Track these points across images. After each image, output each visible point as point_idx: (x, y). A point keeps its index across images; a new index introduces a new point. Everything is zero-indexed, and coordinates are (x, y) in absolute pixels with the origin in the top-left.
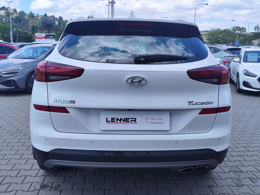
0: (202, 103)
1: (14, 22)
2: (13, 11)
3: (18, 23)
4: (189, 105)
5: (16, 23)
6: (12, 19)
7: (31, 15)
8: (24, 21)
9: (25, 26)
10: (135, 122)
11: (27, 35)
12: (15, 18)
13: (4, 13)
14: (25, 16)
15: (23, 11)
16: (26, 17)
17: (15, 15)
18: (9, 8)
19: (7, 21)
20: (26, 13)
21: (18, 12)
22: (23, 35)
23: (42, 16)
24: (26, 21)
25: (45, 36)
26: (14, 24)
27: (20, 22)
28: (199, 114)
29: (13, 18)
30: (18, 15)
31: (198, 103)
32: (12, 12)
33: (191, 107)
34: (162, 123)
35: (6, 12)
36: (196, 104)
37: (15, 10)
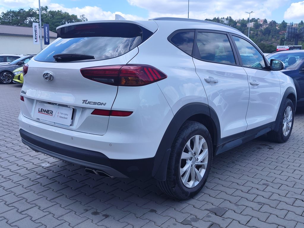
0: (95, 103)
1: (262, 34)
2: (263, 22)
3: (266, 35)
4: (83, 103)
5: (265, 35)
6: (261, 31)
7: (283, 25)
8: (274, 33)
9: (274, 38)
10: (52, 114)
11: (271, 48)
12: (264, 29)
13: (253, 25)
14: (275, 26)
15: (274, 21)
16: (277, 27)
17: (265, 27)
18: (259, 19)
19: (254, 34)
20: (277, 23)
21: (268, 23)
22: (268, 49)
23: (297, 24)
24: (276, 33)
25: (288, 48)
26: (262, 37)
27: (269, 34)
28: (91, 114)
29: (261, 29)
30: (267, 26)
31: (91, 102)
32: (261, 23)
33: (84, 105)
34: (67, 118)
35: (255, 24)
36: (89, 103)
37: (265, 21)
